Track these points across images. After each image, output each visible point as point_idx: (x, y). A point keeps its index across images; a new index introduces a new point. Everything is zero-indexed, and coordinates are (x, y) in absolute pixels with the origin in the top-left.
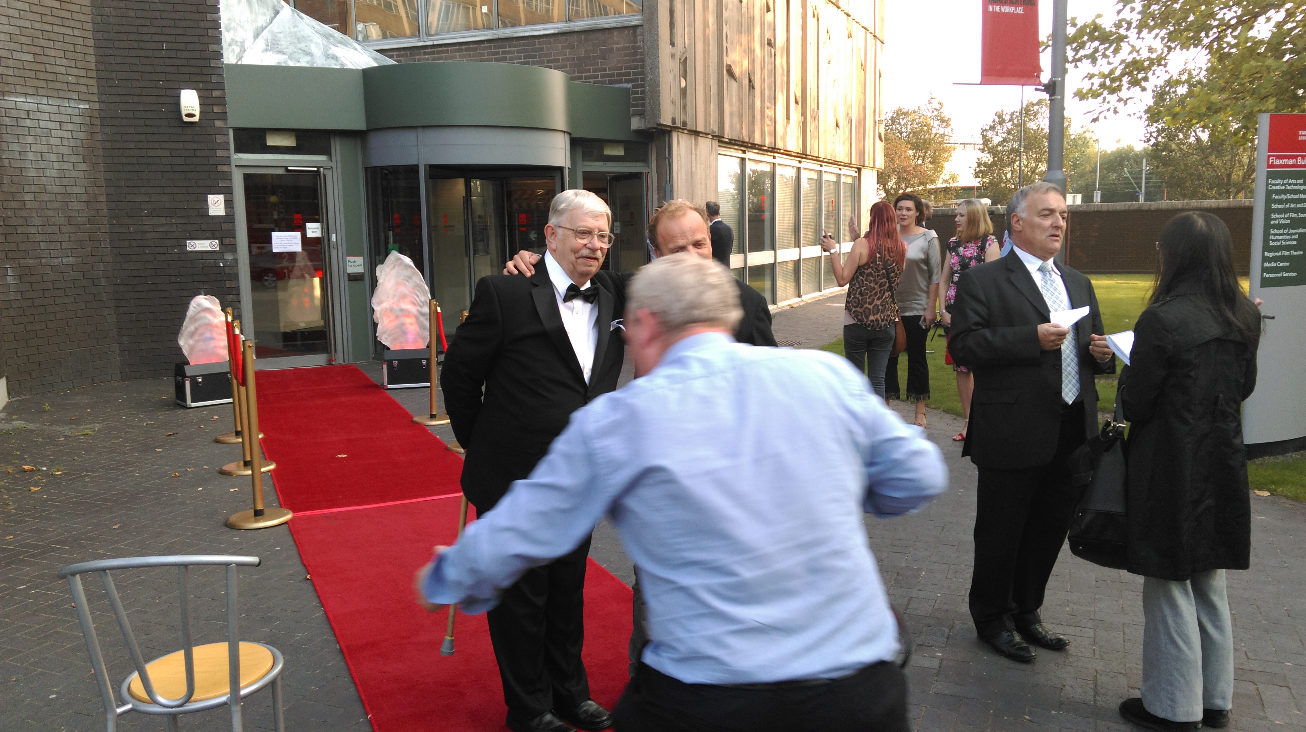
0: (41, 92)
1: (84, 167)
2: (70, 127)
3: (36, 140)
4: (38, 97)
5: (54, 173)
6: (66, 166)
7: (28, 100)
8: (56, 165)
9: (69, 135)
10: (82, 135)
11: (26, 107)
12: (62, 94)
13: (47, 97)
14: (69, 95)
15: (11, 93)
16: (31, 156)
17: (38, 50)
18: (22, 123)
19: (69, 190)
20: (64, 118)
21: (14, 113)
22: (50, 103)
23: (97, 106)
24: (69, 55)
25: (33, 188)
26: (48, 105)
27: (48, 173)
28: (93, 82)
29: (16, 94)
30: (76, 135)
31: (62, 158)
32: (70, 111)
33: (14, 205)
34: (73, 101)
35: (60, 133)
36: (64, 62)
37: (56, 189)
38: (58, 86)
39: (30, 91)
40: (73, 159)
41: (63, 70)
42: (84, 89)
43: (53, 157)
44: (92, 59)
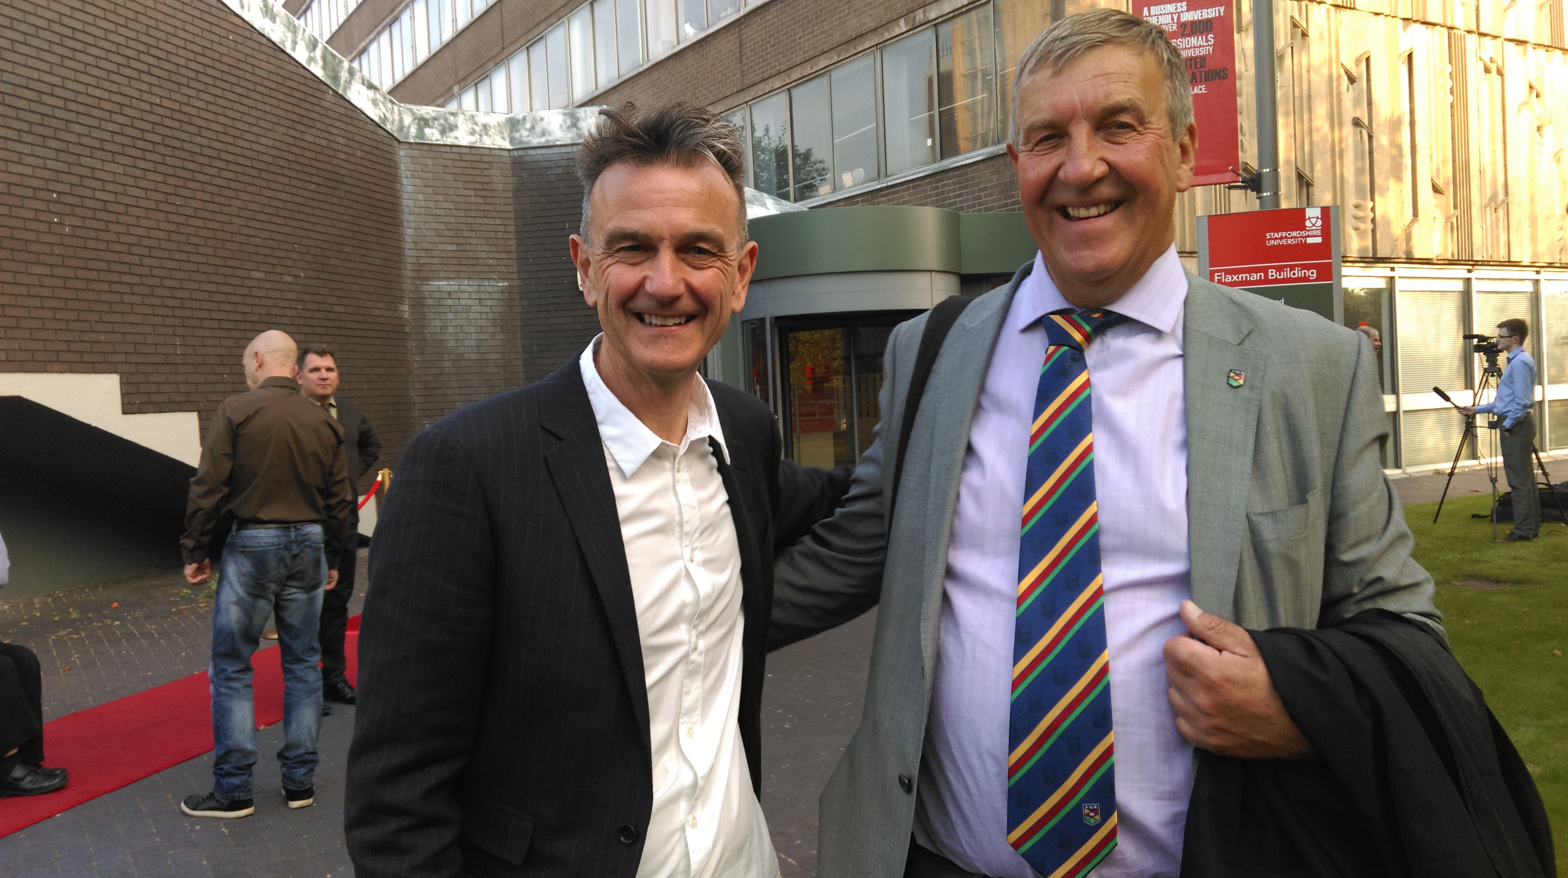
0: (462, 275)
1: (501, 336)
2: (489, 303)
3: (456, 315)
4: (460, 280)
5: (473, 343)
6: (483, 336)
7: (450, 283)
8: (474, 336)
9: (488, 309)
10: (500, 309)
11: (448, 289)
12: (483, 275)
13: (468, 278)
14: (488, 276)
15: (434, 279)
16: (451, 330)
17: (461, 241)
18: (443, 302)
19: (486, 356)
20: (483, 296)
21: (437, 295)
22: (471, 283)
23: (516, 283)
24: (491, 242)
25: (452, 357)
26: (468, 286)
27: (467, 343)
28: (514, 263)
29: (440, 279)
30: (494, 309)
31: (480, 330)
32: (489, 289)
33: (434, 371)
34: (492, 281)
35: (479, 309)
36: (486, 248)
37: (473, 356)
38: (479, 269)
39: (453, 275)
40: (491, 330)
41: (484, 255)
42: (503, 269)
43: (472, 329)
44: (513, 242)
